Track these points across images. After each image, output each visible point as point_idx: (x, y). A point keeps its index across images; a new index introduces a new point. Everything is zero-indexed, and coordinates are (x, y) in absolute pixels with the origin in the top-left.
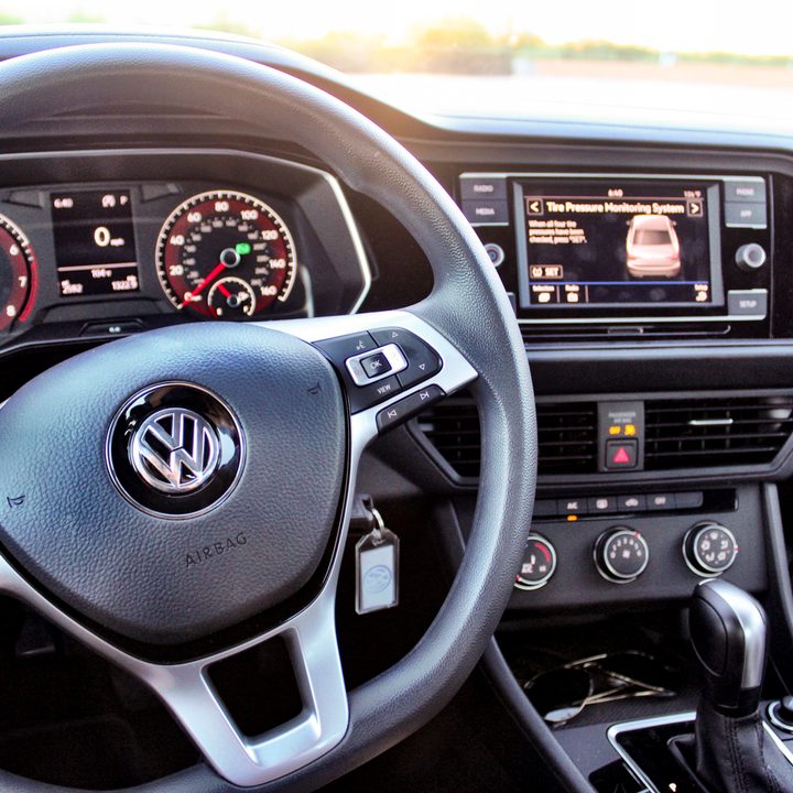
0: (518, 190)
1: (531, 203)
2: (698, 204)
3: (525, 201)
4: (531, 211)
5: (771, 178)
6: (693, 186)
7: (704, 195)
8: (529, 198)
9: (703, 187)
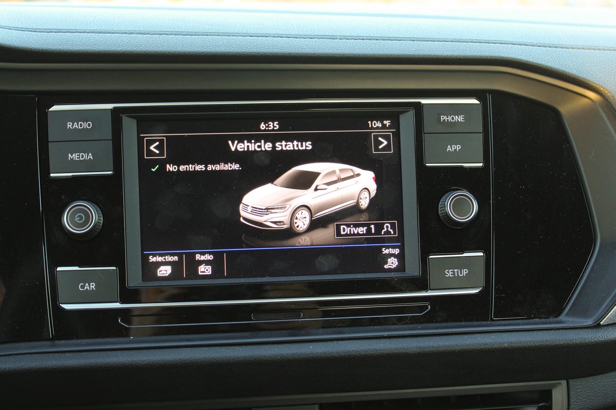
0: (130, 126)
1: (150, 142)
2: (386, 137)
3: (140, 140)
4: (150, 153)
5: (489, 98)
6: (380, 113)
7: (396, 124)
8: (147, 137)
9: (393, 114)
